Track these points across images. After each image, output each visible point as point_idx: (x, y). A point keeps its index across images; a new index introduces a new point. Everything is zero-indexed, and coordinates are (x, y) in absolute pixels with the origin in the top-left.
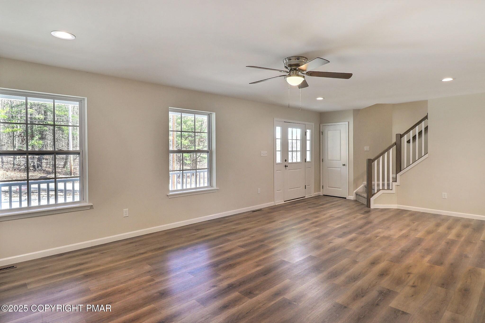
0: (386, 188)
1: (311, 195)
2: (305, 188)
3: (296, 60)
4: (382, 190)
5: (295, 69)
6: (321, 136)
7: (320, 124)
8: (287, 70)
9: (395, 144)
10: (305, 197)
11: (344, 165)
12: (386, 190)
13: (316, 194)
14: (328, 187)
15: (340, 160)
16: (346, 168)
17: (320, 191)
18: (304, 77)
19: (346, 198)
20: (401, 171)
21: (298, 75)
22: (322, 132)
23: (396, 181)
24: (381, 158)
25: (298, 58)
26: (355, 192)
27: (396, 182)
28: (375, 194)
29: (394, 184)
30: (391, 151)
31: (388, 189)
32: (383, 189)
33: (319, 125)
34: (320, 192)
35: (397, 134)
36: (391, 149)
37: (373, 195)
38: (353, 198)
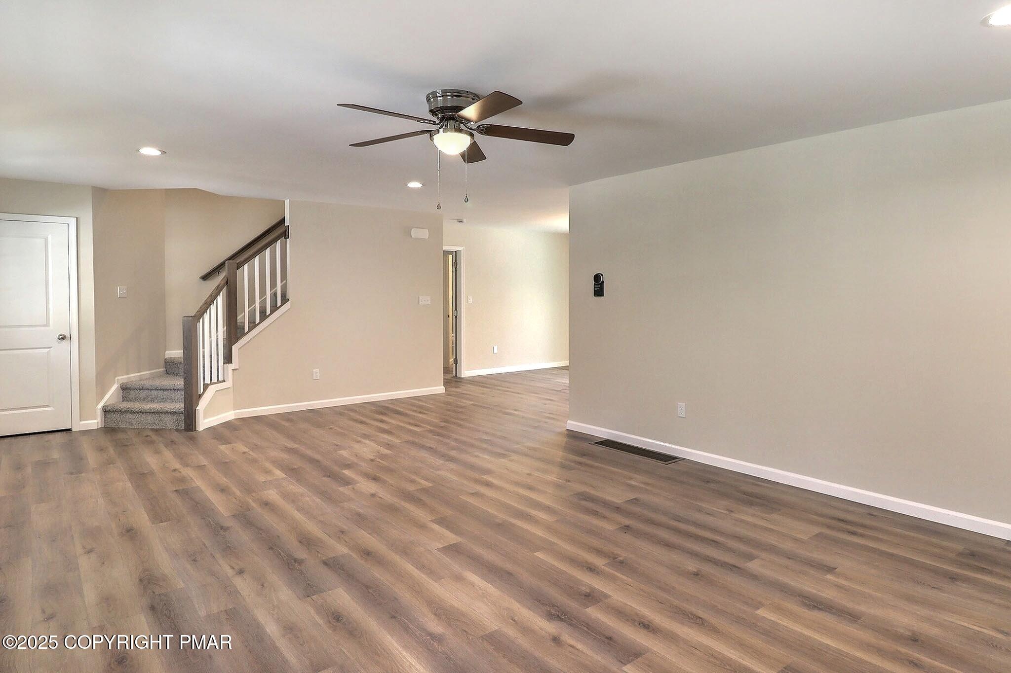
3: (455, 97)
4: (210, 385)
5: (452, 118)
8: (435, 119)
9: (227, 281)
11: (62, 338)
12: (216, 383)
15: (47, 325)
18: (472, 135)
19: (71, 430)
20: (238, 338)
21: (459, 130)
25: (457, 94)
26: (100, 406)
27: (232, 363)
28: (200, 396)
29: (229, 367)
31: (218, 380)
38: (98, 423)
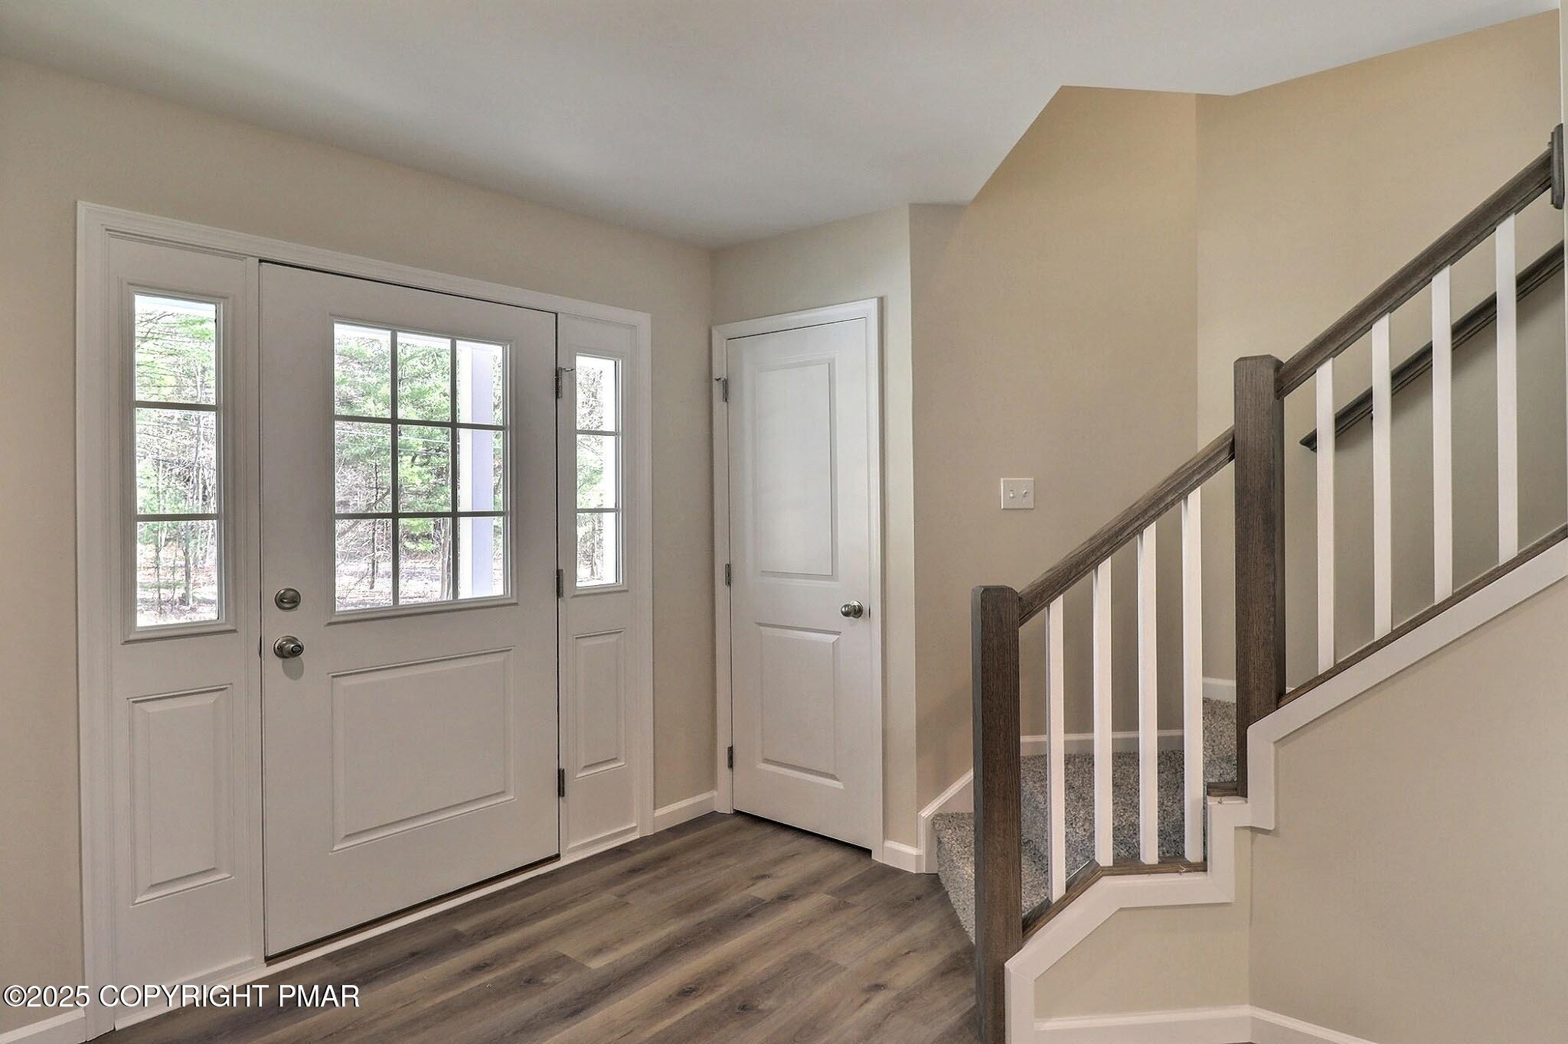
0: (1150, 853)
1: (633, 829)
2: (561, 792)
4: (1110, 872)
6: (718, 404)
7: (713, 329)
9: (1231, 447)
10: (557, 857)
11: (856, 612)
12: (1151, 870)
13: (679, 809)
14: (767, 761)
15: (832, 576)
16: (865, 635)
17: (712, 784)
19: (868, 852)
20: (1280, 697)
22: (726, 384)
23: (1238, 787)
24: (1104, 576)
26: (927, 812)
27: (1243, 794)
28: (1045, 912)
29: (1228, 813)
30: (1192, 511)
31: (1172, 858)
32: (1128, 862)
33: (705, 334)
34: (715, 793)
35: (1241, 359)
36: (1195, 497)
37: (1030, 924)
38: (918, 857)
